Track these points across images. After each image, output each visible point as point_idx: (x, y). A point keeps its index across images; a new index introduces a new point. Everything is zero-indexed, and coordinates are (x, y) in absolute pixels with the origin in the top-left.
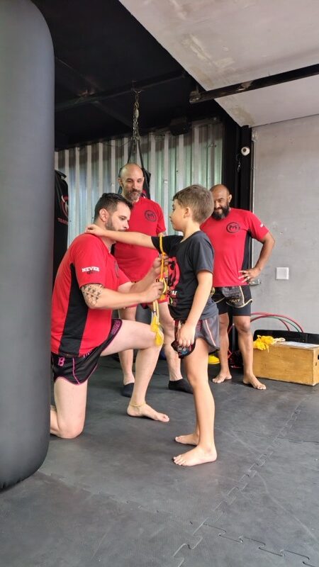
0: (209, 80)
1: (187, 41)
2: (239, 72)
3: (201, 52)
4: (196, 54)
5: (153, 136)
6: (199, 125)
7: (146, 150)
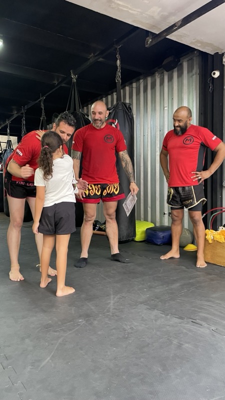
0: (154, 26)
1: (113, 5)
2: (171, 14)
3: (130, 9)
4: (128, 11)
5: (157, 74)
6: (187, 59)
7: (153, 86)
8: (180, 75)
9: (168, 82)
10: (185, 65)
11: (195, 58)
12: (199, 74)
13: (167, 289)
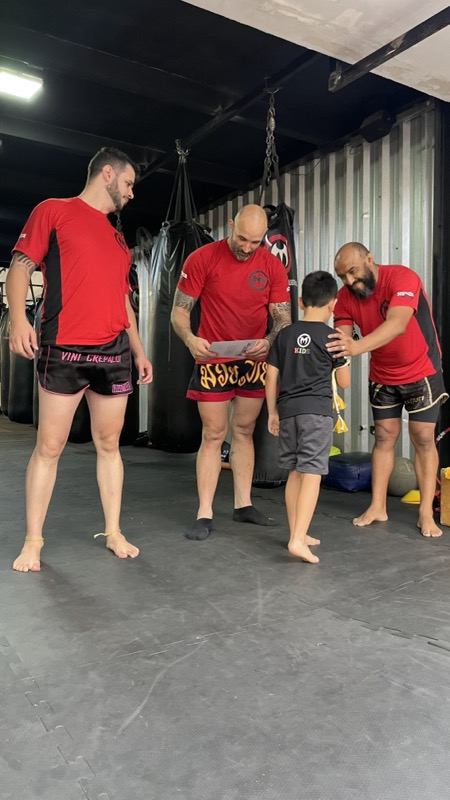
2: (383, 24)
5: (348, 148)
6: (409, 118)
7: (341, 172)
8: (396, 149)
9: (372, 162)
10: (406, 128)
11: (426, 114)
12: (435, 147)
13: (371, 577)
